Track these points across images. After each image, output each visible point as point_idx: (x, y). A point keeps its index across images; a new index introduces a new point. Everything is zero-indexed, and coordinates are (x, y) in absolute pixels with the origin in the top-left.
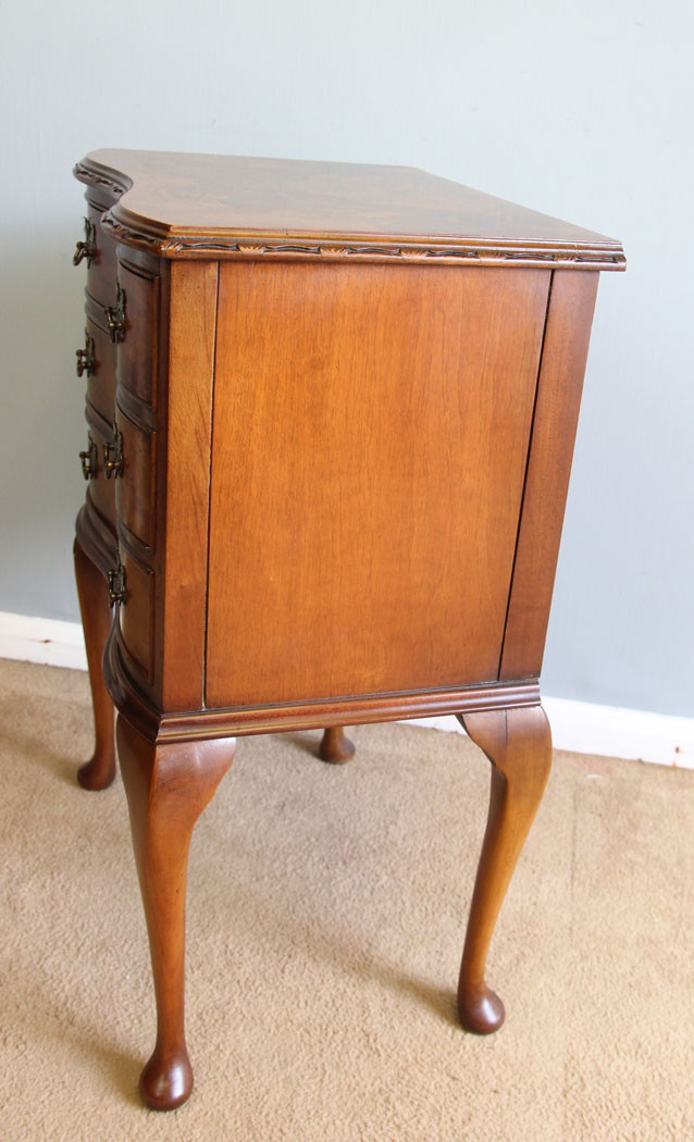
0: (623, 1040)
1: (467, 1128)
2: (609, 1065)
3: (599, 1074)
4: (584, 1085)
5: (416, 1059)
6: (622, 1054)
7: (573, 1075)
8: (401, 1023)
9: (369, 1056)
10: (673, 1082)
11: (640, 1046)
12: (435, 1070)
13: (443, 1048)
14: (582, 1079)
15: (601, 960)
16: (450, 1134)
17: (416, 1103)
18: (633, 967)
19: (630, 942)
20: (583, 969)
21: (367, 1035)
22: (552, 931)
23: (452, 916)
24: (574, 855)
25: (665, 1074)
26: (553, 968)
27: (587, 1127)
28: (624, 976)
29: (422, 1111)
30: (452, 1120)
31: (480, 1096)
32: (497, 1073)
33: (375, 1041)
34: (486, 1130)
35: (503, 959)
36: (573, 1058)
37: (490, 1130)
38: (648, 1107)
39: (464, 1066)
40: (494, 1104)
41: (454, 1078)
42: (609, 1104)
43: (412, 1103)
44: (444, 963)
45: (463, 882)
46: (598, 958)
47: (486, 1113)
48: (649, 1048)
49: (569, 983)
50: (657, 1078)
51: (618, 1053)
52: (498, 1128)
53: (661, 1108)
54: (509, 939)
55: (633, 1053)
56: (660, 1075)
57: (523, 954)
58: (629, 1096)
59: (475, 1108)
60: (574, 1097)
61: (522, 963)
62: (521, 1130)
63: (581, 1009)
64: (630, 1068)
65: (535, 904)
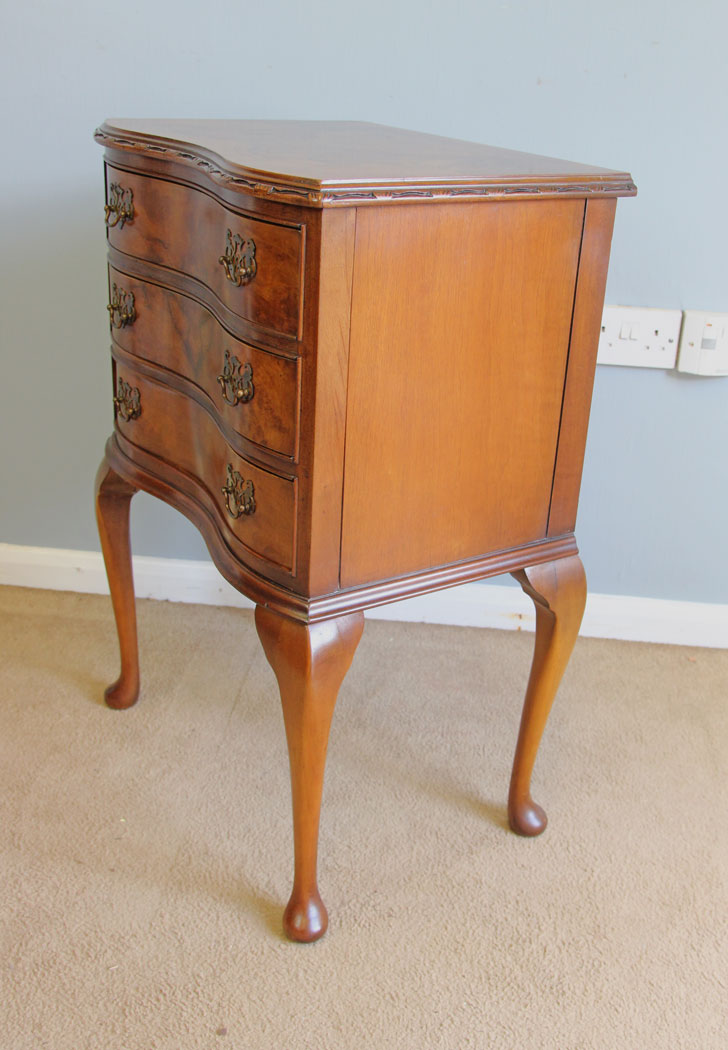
0: (236, 827)
1: (79, 897)
2: (218, 846)
3: (206, 853)
4: (190, 862)
5: (51, 851)
6: (231, 838)
7: (183, 855)
8: (46, 824)
9: (11, 849)
10: (269, 856)
11: (249, 830)
12: (65, 857)
13: (77, 841)
14: (190, 858)
15: (238, 769)
16: (63, 903)
17: (40, 882)
18: (265, 773)
19: (268, 754)
20: (219, 777)
21: (14, 835)
22: (202, 749)
23: (116, 742)
24: (240, 691)
25: (264, 851)
26: (193, 777)
27: (182, 892)
28: (254, 780)
29: (44, 888)
30: (68, 892)
31: (97, 875)
32: (118, 856)
33: (19, 838)
34: (95, 898)
35: (151, 772)
36: (187, 842)
37: (98, 898)
38: (240, 875)
39: (91, 853)
40: (108, 880)
41: (80, 862)
42: (207, 875)
43: (37, 882)
44: (99, 778)
45: (135, 716)
46: (236, 768)
47: (99, 885)
48: (257, 832)
49: (204, 787)
50: (257, 854)
51: (228, 838)
52: (106, 897)
53: (252, 875)
54: (161, 758)
55: (242, 837)
56: (260, 852)
57: (170, 767)
58: (227, 867)
59: (90, 883)
60: (178, 871)
61: (166, 775)
62: (125, 897)
63: (207, 807)
64: (235, 848)
65: (193, 730)
